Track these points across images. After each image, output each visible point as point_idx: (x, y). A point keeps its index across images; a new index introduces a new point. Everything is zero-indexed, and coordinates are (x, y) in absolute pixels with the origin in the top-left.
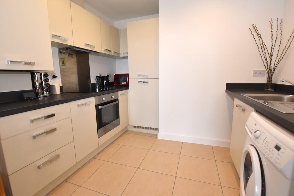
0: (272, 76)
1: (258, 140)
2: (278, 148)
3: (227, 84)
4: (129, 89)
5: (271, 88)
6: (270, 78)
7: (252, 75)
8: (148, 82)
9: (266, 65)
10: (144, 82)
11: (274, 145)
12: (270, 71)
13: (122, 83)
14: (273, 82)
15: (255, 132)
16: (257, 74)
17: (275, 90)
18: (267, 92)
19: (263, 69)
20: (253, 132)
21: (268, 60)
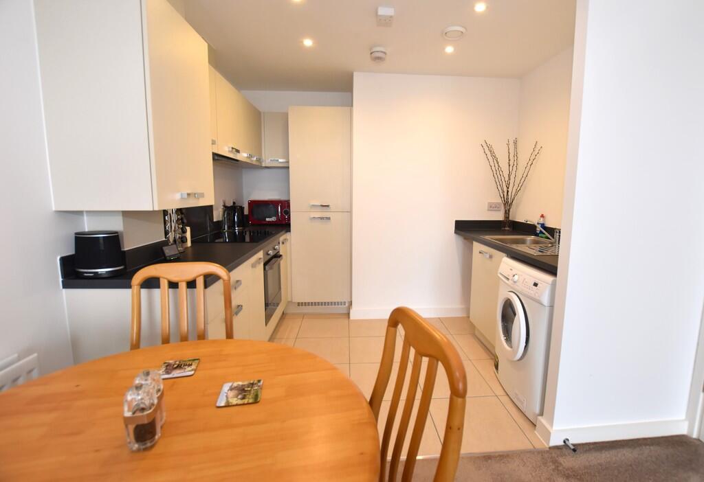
0: (509, 211)
1: (517, 284)
2: (536, 285)
3: (456, 221)
4: (290, 231)
5: (509, 227)
6: (507, 213)
7: (487, 209)
8: (329, 218)
9: (502, 196)
10: (322, 218)
11: (533, 283)
12: (508, 204)
13: (267, 219)
14: (510, 219)
15: (514, 276)
16: (492, 207)
17: (513, 229)
18: (504, 233)
19: (499, 201)
20: (510, 278)
21: (505, 189)
